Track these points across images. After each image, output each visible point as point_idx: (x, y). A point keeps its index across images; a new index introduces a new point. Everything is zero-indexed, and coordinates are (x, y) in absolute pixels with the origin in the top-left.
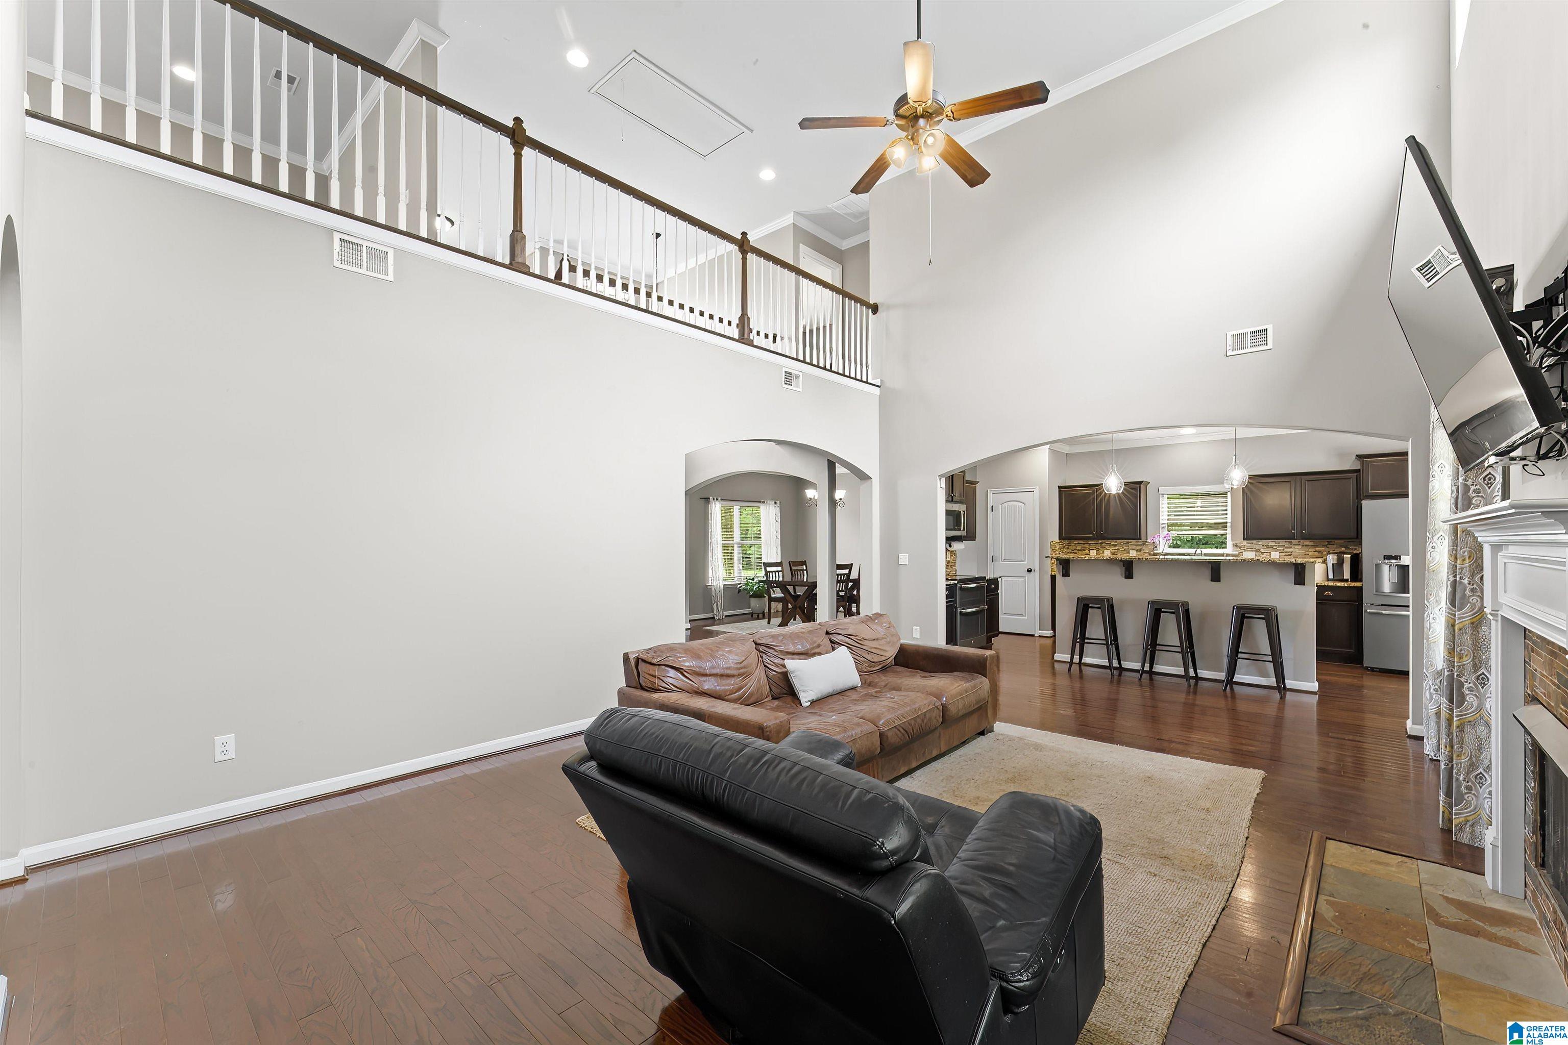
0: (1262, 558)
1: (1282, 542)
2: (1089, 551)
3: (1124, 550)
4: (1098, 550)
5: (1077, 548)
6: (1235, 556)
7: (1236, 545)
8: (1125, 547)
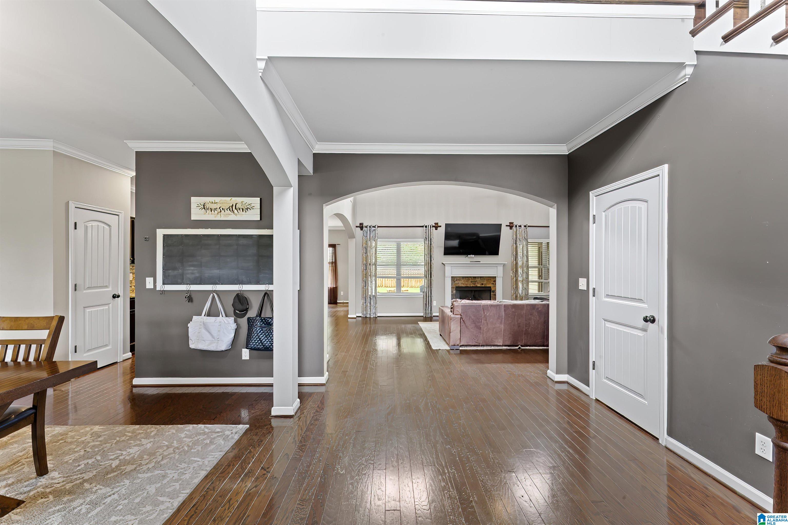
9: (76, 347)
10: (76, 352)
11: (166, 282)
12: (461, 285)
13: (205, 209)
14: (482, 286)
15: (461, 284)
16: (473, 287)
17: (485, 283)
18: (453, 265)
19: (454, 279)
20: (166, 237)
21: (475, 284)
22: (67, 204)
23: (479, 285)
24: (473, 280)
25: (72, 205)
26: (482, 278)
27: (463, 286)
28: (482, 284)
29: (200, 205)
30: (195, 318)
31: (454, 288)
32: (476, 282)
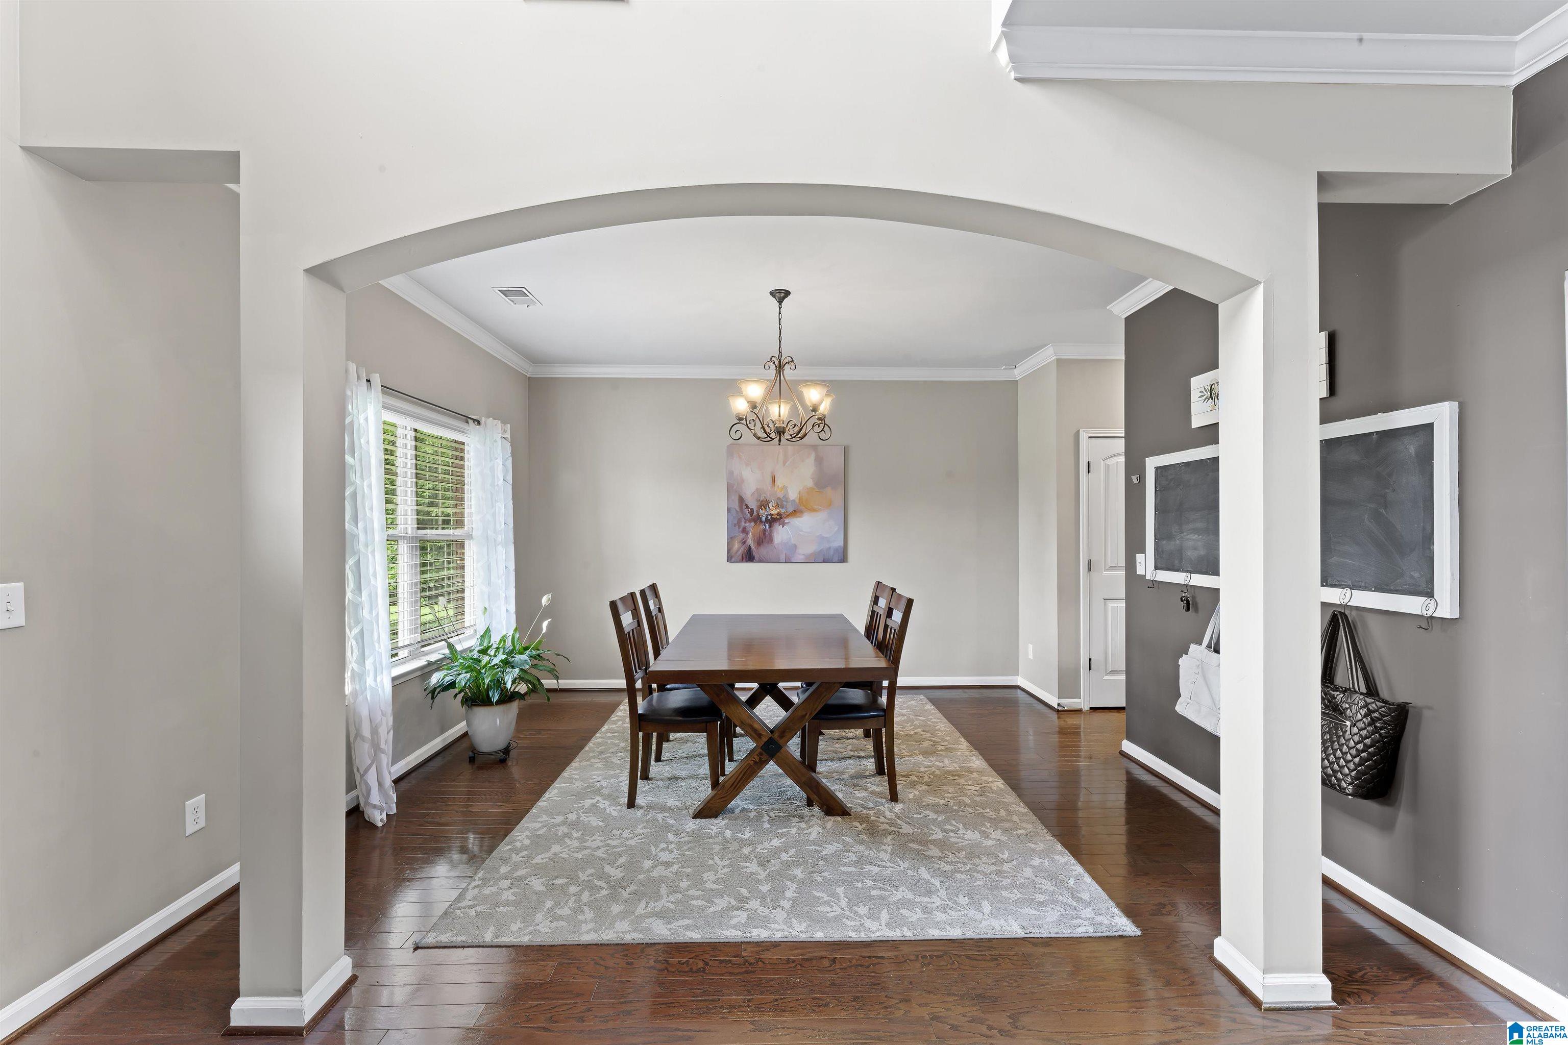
9: (1090, 660)
10: (1090, 669)
11: (1159, 565)
13: (1212, 400)
20: (1160, 471)
22: (1077, 435)
25: (1084, 436)
29: (1206, 393)
30: (1193, 647)
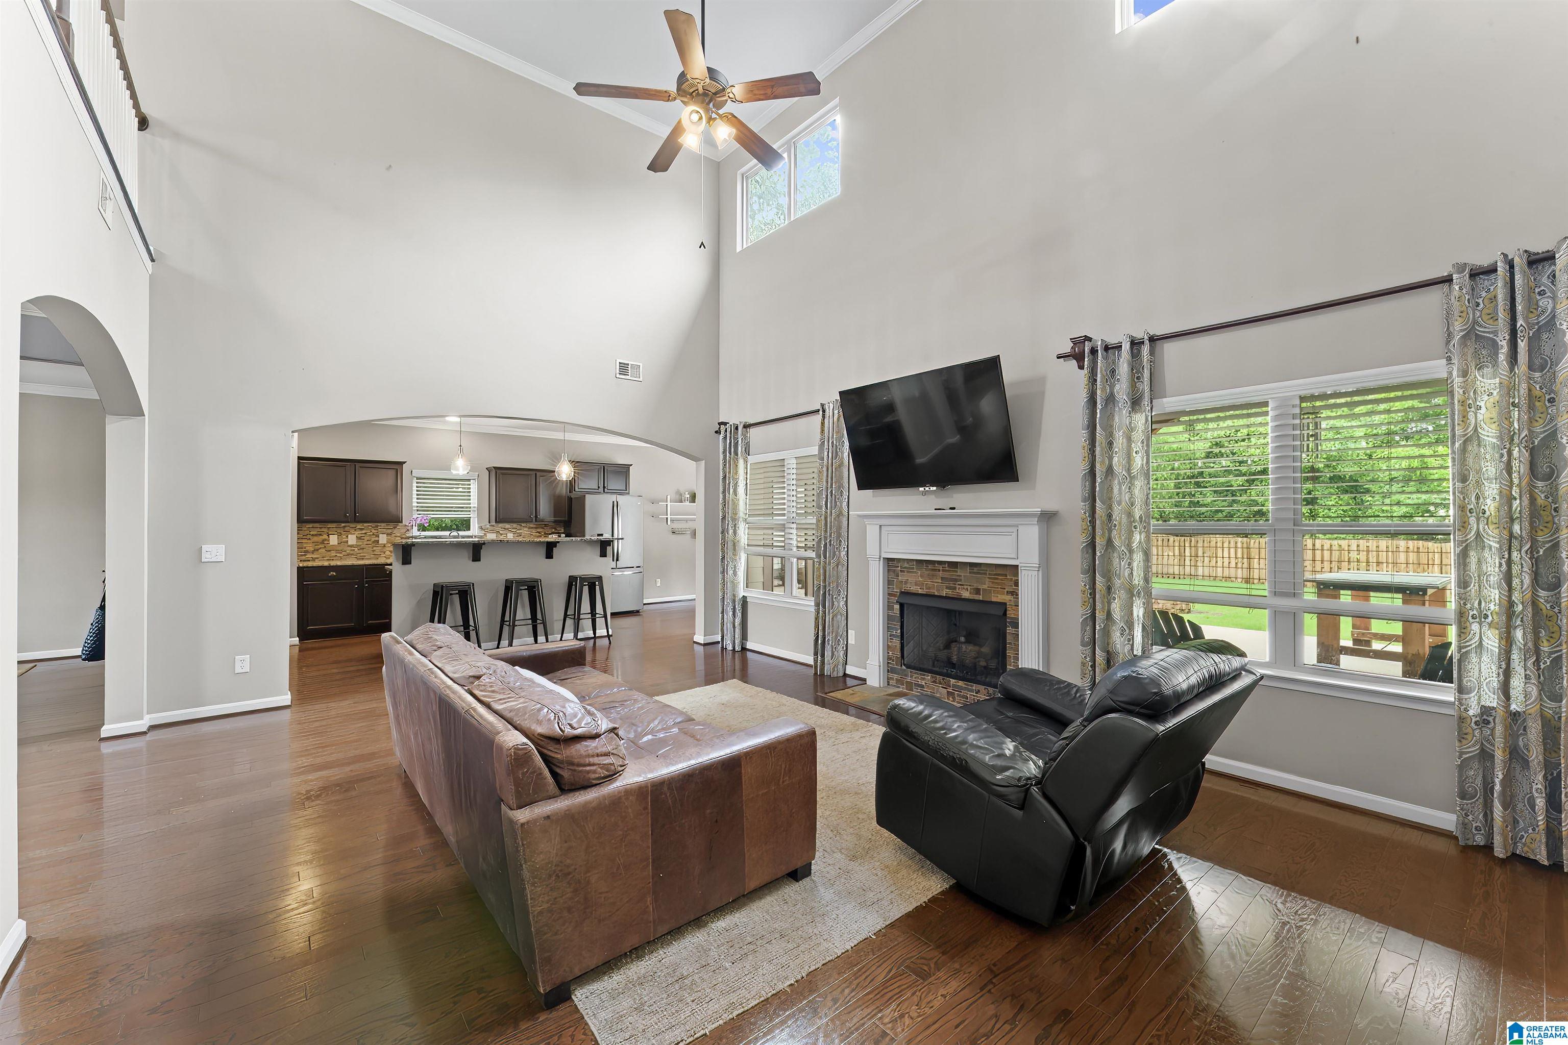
0: (501, 538)
1: (515, 525)
2: (328, 536)
3: (373, 534)
4: (340, 535)
5: (311, 533)
6: (481, 537)
7: (481, 528)
8: (373, 531)
12: (914, 589)
14: (976, 597)
15: (914, 583)
16: (946, 598)
17: (985, 587)
18: (884, 522)
19: (891, 564)
21: (955, 589)
23: (966, 594)
24: (946, 575)
26: (975, 570)
27: (920, 591)
28: (977, 591)
31: (894, 595)
32: (956, 580)
